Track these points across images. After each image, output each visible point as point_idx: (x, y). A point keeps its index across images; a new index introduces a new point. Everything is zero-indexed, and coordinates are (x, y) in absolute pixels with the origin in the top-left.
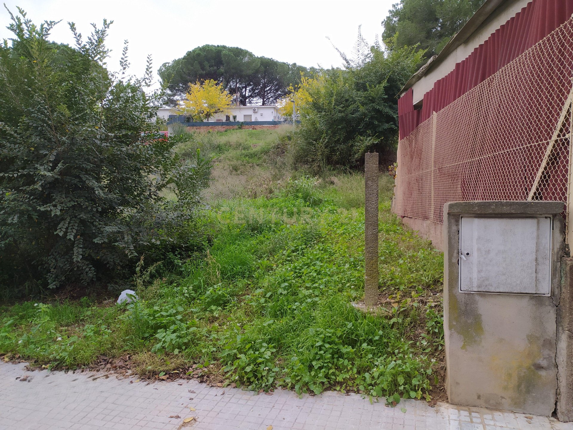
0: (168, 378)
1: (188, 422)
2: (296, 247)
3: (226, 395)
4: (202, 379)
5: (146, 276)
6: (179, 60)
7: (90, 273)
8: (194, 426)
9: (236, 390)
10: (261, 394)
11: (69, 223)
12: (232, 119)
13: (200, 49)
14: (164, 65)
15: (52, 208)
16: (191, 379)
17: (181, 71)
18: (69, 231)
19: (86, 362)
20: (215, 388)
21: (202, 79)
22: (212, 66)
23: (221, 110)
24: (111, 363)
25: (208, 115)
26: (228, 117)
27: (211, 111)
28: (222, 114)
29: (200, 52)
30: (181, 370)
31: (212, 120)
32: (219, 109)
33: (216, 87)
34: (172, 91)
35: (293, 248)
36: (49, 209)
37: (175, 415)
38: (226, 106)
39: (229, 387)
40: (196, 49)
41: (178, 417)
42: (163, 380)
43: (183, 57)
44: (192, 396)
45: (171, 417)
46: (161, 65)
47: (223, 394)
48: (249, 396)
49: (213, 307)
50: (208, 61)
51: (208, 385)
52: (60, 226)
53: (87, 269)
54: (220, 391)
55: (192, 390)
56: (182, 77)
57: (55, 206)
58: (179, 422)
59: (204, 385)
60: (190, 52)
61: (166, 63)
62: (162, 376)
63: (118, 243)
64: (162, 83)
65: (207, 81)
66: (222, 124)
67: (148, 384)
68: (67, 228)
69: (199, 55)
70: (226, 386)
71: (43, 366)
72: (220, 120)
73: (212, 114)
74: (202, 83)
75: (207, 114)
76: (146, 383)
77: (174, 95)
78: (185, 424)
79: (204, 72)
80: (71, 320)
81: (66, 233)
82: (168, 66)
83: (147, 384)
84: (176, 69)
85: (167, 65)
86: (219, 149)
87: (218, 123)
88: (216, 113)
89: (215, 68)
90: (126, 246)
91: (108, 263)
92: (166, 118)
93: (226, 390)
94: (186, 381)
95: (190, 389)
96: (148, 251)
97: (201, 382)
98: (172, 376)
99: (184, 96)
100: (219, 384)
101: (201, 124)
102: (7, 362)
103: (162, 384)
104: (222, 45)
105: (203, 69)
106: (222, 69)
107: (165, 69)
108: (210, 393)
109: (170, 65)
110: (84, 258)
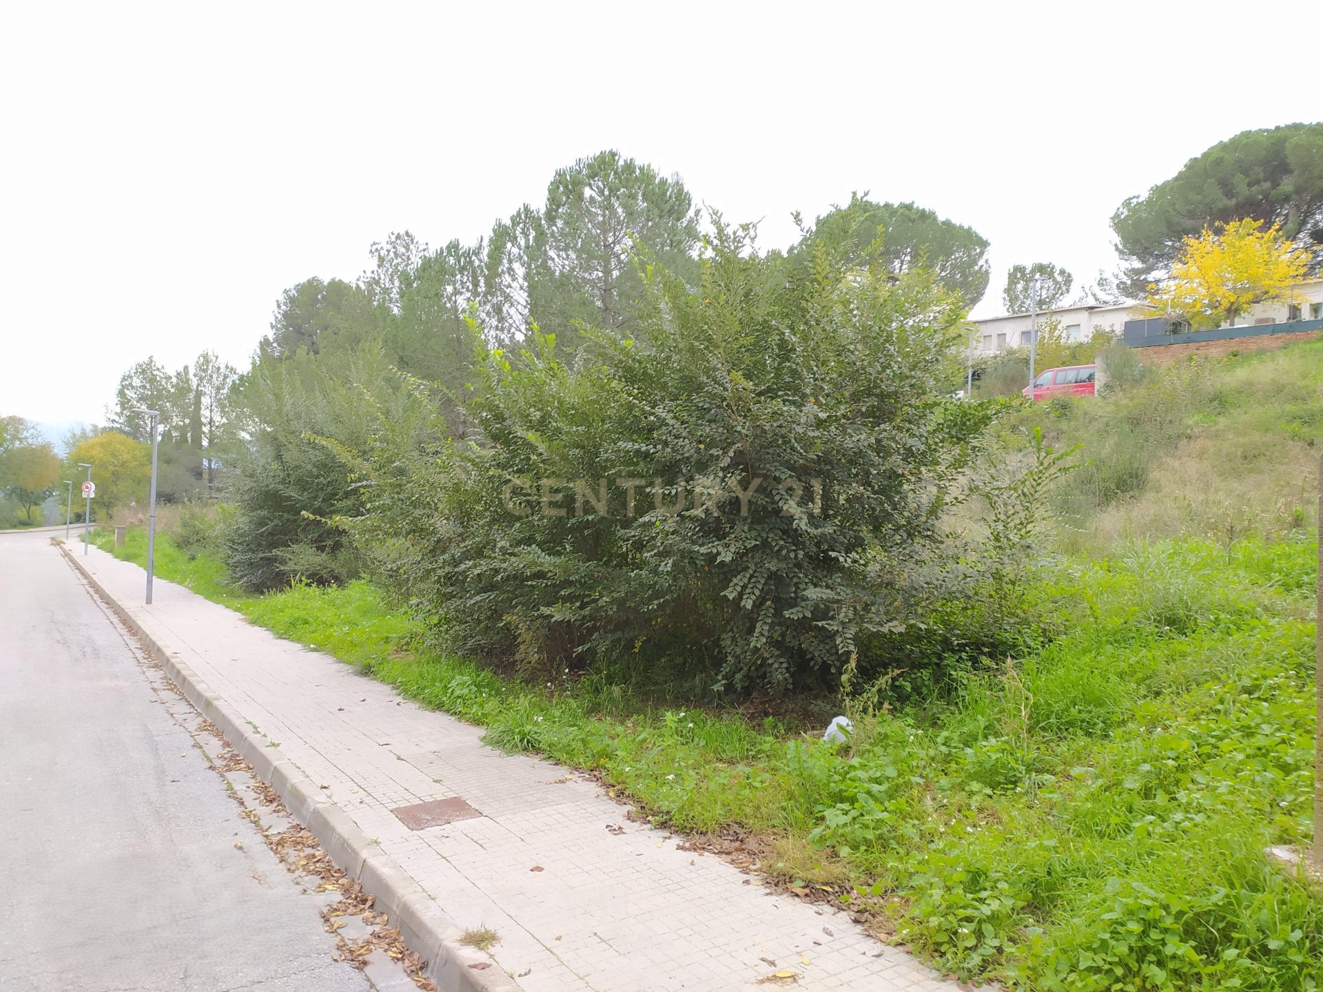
0: (806, 895)
1: (781, 978)
2: (1257, 679)
3: (881, 960)
4: (864, 917)
5: (869, 695)
6: (1165, 184)
7: (779, 673)
8: (787, 987)
9: (907, 957)
10: (949, 982)
11: (752, 576)
12: (1306, 315)
13: (1223, 147)
14: (1127, 203)
15: (720, 549)
16: (843, 910)
17: (1170, 209)
18: (748, 591)
19: (704, 830)
20: (872, 940)
21: (1216, 224)
22: (1258, 182)
23: (1272, 292)
24: (741, 841)
25: (1233, 311)
26: (1294, 310)
27: (1242, 300)
28: (1277, 304)
29: (1221, 154)
30: (837, 889)
31: (1241, 323)
32: (1267, 293)
33: (1259, 235)
34: (1144, 262)
35: (1247, 682)
36: (715, 551)
37: (771, 959)
38: (1291, 282)
39: (901, 948)
40: (1212, 148)
41: (772, 963)
42: (797, 895)
43: (1175, 174)
44: (824, 938)
45: (763, 960)
46: (1119, 204)
47: (879, 956)
48: (921, 978)
49: (975, 786)
50: (1246, 172)
51: (866, 930)
52: (735, 580)
53: (776, 665)
54: (878, 948)
55: (831, 928)
56: (1169, 224)
57: (727, 546)
58: (768, 971)
59: (859, 928)
60: (1196, 159)
61: (1130, 199)
62: (797, 886)
63: (824, 622)
64: (1120, 247)
65: (1232, 227)
66: (1275, 329)
67: (771, 894)
68: (744, 587)
69: (1219, 162)
70: (893, 944)
71: (650, 818)
72: (1267, 320)
73: (1245, 306)
74: (1218, 232)
75: (1230, 308)
76: (768, 891)
77: (1149, 270)
78: (774, 979)
79: (1234, 202)
80: (736, 754)
81: (741, 595)
82: (1138, 203)
83: (767, 894)
84: (1157, 208)
85: (1134, 201)
86: (1220, 401)
87: (1266, 328)
88: (1258, 302)
89: (1267, 185)
90: (840, 629)
91: (812, 659)
92: (1119, 329)
93: (890, 950)
94: (832, 910)
95: (829, 926)
96: (912, 645)
97: (856, 921)
98: (814, 893)
99: (1176, 267)
100: (883, 936)
101: (1214, 334)
102: (611, 798)
103: (793, 902)
104: (1290, 122)
105: (1229, 194)
106: (1287, 185)
107: (1129, 211)
108: (857, 947)
109: (1140, 200)
110: (771, 642)
